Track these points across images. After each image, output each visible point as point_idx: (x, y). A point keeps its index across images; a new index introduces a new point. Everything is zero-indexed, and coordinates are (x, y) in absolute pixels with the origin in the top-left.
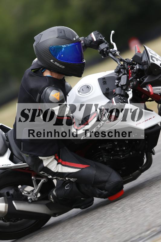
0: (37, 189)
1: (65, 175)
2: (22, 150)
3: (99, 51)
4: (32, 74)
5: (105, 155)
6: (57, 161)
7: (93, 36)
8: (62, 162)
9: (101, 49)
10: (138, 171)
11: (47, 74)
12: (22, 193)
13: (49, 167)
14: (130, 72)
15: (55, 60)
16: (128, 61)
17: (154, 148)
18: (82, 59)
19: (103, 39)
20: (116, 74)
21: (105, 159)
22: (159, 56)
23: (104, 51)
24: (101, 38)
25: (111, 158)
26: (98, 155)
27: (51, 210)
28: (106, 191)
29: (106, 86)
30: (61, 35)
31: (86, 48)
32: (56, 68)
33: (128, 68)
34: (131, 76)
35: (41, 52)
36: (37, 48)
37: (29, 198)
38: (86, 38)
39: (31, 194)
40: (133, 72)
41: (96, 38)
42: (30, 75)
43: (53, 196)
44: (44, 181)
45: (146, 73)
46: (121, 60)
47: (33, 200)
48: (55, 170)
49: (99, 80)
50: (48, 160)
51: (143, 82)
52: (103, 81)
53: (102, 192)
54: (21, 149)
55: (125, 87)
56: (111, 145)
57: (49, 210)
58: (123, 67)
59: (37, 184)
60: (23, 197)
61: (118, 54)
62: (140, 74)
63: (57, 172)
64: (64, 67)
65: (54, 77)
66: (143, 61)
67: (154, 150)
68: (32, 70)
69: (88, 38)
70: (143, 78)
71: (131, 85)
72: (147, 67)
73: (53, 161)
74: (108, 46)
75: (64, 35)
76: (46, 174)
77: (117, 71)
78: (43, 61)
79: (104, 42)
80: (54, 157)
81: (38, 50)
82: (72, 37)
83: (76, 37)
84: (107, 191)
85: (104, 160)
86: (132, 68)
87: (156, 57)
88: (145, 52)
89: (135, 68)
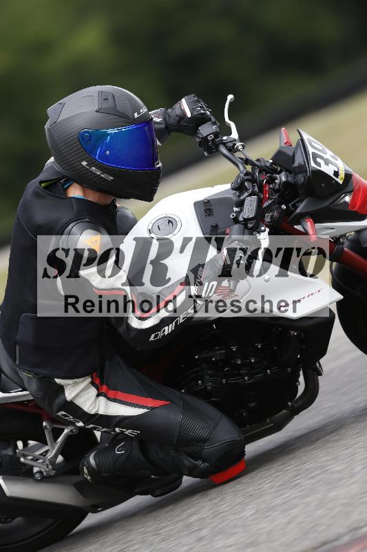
0: (54, 449)
1: (114, 423)
2: (17, 362)
3: (198, 140)
4: (42, 193)
5: (209, 375)
6: (98, 389)
7: (185, 106)
8: (107, 391)
9: (201, 136)
10: (285, 411)
11: (75, 192)
12: (19, 458)
13: (79, 402)
14: (267, 189)
15: (91, 162)
16: (263, 165)
17: (320, 361)
18: (155, 159)
19: (208, 113)
20: (235, 194)
21: (210, 384)
22: (332, 154)
23: (208, 141)
24: (202, 111)
25: (222, 382)
26: (194, 375)
27: (85, 496)
28: (204, 461)
29: (212, 221)
30: (105, 105)
31: (169, 134)
32: (94, 180)
33: (261, 179)
34: (269, 198)
35: (61, 143)
36: (53, 133)
37: (35, 470)
38: (169, 110)
39: (40, 461)
40: (273, 189)
41: (192, 110)
42: (37, 195)
43: (89, 467)
44: (71, 431)
45: (300, 192)
46: (247, 161)
47: (45, 474)
48: (91, 408)
49: (197, 204)
50: (74, 386)
51: (293, 211)
52: (206, 209)
53: (197, 463)
54: (15, 361)
55: (251, 223)
56: (223, 353)
57: (81, 497)
58: (249, 177)
59: (56, 438)
60: (23, 468)
61: (240, 147)
62: (289, 193)
63: (96, 414)
64: (112, 178)
65: (90, 199)
66: (296, 164)
67: (320, 366)
68: (41, 182)
69: (175, 111)
70: (295, 204)
71: (268, 219)
72: (305, 178)
73: (89, 388)
74: (219, 130)
75: (113, 105)
76: (71, 418)
77: (236, 186)
78: (66, 163)
79: (210, 120)
80: (89, 380)
81: (54, 140)
82: (131, 111)
83: (141, 111)
84: (208, 463)
85: (206, 387)
86: (272, 180)
87: (325, 156)
88: (299, 145)
89: (276, 181)
